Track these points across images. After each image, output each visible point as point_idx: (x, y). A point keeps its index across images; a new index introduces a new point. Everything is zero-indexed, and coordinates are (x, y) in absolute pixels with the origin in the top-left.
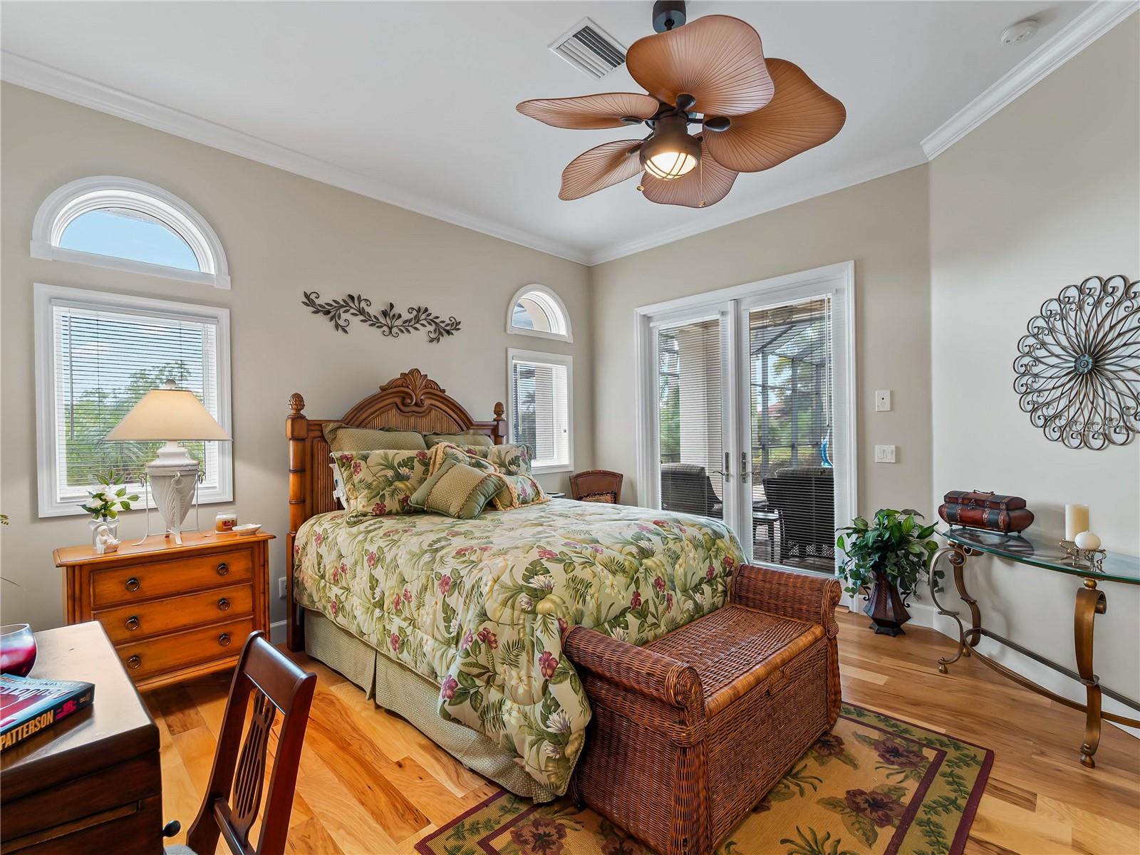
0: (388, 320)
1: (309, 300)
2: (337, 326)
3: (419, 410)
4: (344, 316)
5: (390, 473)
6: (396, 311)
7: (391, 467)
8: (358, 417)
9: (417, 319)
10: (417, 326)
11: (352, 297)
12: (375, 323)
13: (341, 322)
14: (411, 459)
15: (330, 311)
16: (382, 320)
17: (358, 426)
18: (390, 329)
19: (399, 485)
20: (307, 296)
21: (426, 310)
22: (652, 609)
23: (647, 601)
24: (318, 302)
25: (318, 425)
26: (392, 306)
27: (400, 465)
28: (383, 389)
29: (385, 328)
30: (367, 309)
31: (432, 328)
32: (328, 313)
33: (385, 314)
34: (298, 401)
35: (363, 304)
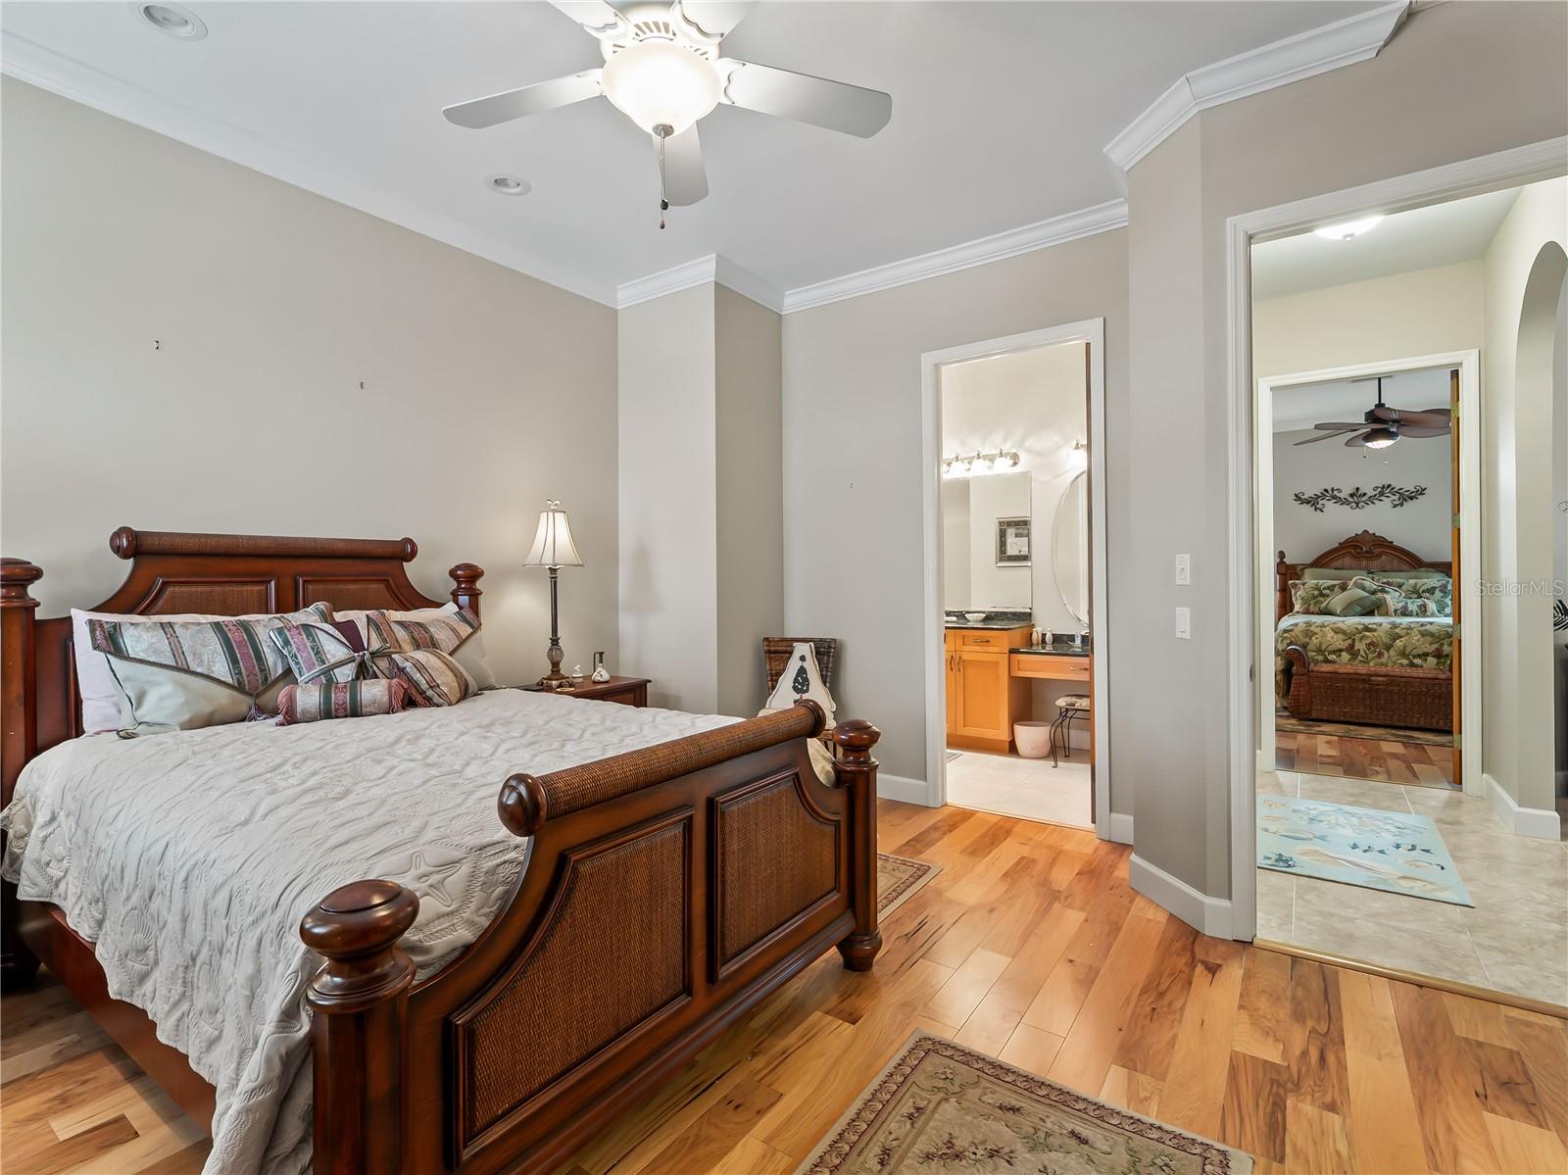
0: (1357, 498)
1: (1298, 498)
2: (1316, 509)
3: (1370, 555)
4: (1321, 502)
5: (1316, 593)
6: (1360, 492)
7: (1319, 589)
8: (1323, 561)
9: (1382, 494)
10: (1381, 498)
11: (1326, 490)
12: (1345, 502)
13: (1319, 506)
14: (1335, 586)
15: (1313, 502)
16: (1351, 500)
17: (1320, 567)
18: (1357, 504)
19: (1321, 599)
20: (1296, 495)
21: (1389, 486)
22: (1362, 653)
23: (1359, 650)
24: (1303, 497)
25: (1293, 566)
26: (1358, 489)
27: (1324, 589)
28: (1340, 544)
29: (1354, 505)
30: (1338, 495)
31: (1396, 498)
32: (1308, 503)
33: (1352, 495)
34: (1282, 555)
35: (1336, 493)
